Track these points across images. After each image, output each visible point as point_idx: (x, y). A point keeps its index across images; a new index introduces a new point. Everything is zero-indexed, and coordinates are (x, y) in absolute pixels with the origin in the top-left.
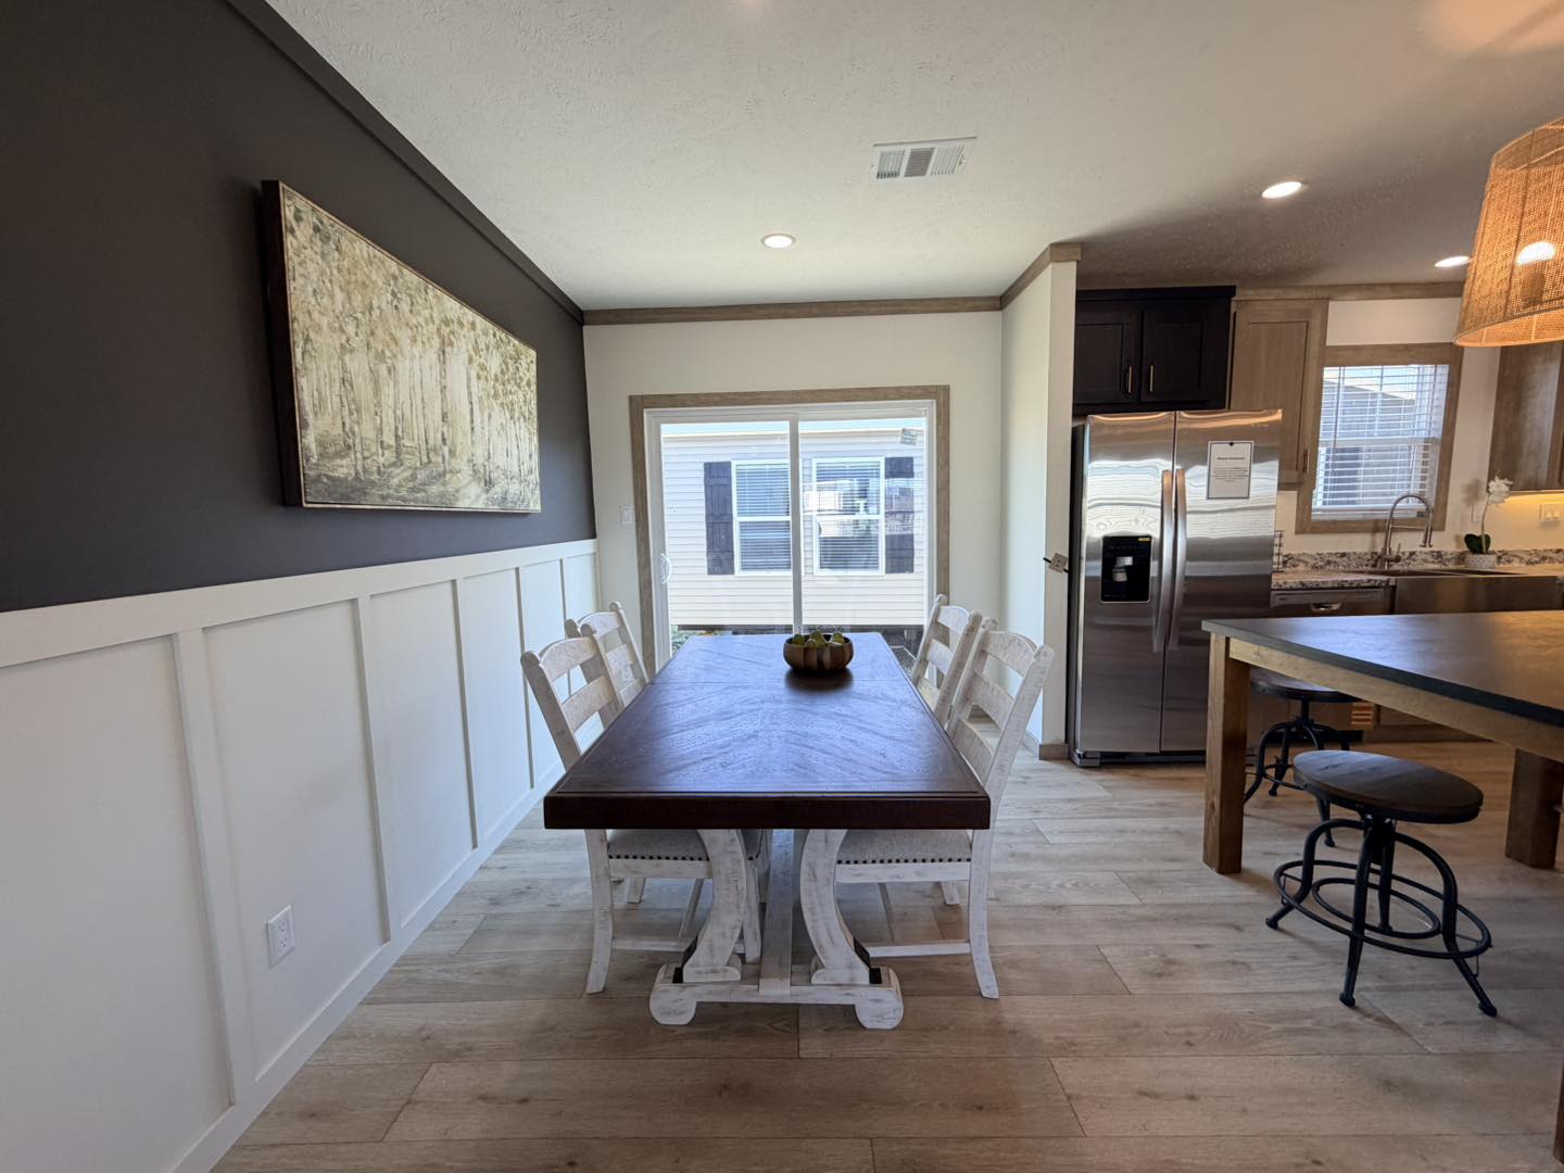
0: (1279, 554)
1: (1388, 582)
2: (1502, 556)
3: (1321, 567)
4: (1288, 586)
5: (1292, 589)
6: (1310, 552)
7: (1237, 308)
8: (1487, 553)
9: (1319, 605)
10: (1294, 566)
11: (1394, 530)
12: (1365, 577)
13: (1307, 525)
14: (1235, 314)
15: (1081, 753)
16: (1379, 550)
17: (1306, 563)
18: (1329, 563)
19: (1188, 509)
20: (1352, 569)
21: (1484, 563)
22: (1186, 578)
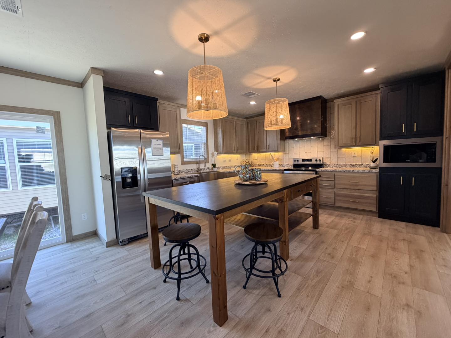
0: (177, 170)
1: (198, 175)
2: (218, 168)
3: (188, 173)
4: (177, 178)
5: (178, 179)
6: (185, 169)
7: (159, 104)
8: (216, 167)
9: (184, 182)
10: (182, 173)
11: (200, 163)
12: (193, 175)
13: (183, 163)
14: (159, 106)
15: (121, 241)
16: (198, 168)
17: (184, 172)
18: (189, 171)
19: (147, 160)
20: (194, 173)
21: (215, 169)
22: (149, 179)
